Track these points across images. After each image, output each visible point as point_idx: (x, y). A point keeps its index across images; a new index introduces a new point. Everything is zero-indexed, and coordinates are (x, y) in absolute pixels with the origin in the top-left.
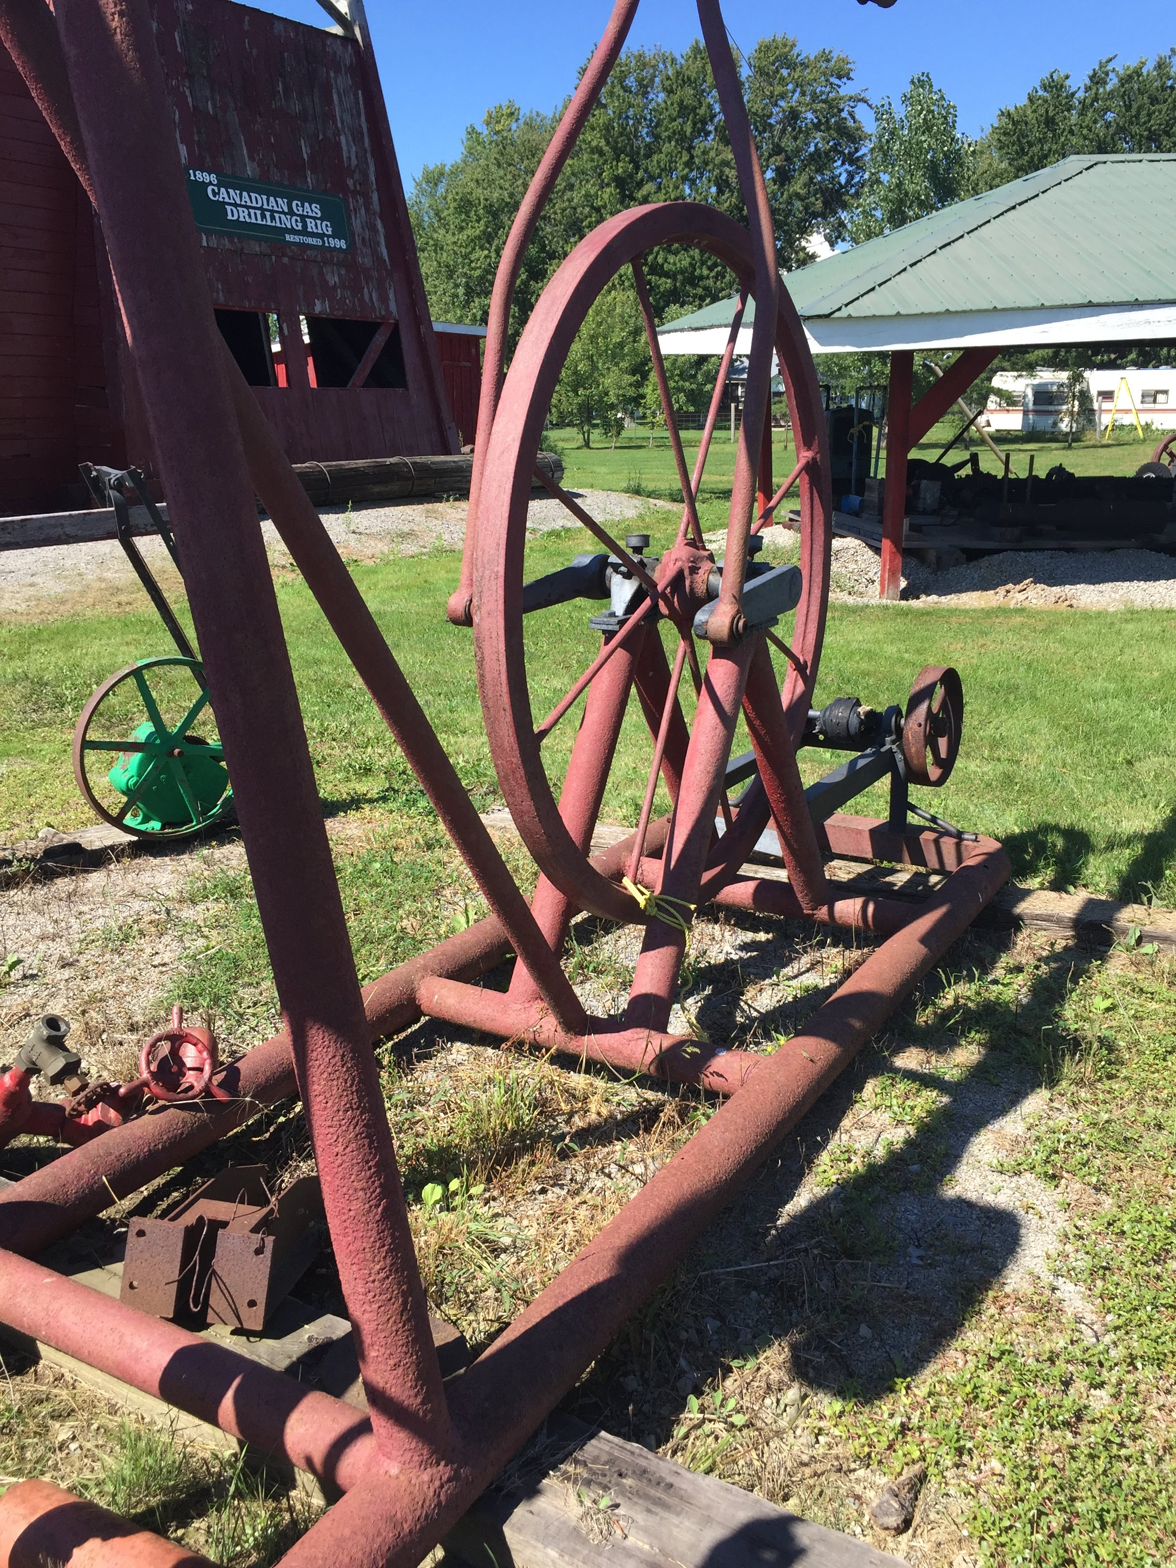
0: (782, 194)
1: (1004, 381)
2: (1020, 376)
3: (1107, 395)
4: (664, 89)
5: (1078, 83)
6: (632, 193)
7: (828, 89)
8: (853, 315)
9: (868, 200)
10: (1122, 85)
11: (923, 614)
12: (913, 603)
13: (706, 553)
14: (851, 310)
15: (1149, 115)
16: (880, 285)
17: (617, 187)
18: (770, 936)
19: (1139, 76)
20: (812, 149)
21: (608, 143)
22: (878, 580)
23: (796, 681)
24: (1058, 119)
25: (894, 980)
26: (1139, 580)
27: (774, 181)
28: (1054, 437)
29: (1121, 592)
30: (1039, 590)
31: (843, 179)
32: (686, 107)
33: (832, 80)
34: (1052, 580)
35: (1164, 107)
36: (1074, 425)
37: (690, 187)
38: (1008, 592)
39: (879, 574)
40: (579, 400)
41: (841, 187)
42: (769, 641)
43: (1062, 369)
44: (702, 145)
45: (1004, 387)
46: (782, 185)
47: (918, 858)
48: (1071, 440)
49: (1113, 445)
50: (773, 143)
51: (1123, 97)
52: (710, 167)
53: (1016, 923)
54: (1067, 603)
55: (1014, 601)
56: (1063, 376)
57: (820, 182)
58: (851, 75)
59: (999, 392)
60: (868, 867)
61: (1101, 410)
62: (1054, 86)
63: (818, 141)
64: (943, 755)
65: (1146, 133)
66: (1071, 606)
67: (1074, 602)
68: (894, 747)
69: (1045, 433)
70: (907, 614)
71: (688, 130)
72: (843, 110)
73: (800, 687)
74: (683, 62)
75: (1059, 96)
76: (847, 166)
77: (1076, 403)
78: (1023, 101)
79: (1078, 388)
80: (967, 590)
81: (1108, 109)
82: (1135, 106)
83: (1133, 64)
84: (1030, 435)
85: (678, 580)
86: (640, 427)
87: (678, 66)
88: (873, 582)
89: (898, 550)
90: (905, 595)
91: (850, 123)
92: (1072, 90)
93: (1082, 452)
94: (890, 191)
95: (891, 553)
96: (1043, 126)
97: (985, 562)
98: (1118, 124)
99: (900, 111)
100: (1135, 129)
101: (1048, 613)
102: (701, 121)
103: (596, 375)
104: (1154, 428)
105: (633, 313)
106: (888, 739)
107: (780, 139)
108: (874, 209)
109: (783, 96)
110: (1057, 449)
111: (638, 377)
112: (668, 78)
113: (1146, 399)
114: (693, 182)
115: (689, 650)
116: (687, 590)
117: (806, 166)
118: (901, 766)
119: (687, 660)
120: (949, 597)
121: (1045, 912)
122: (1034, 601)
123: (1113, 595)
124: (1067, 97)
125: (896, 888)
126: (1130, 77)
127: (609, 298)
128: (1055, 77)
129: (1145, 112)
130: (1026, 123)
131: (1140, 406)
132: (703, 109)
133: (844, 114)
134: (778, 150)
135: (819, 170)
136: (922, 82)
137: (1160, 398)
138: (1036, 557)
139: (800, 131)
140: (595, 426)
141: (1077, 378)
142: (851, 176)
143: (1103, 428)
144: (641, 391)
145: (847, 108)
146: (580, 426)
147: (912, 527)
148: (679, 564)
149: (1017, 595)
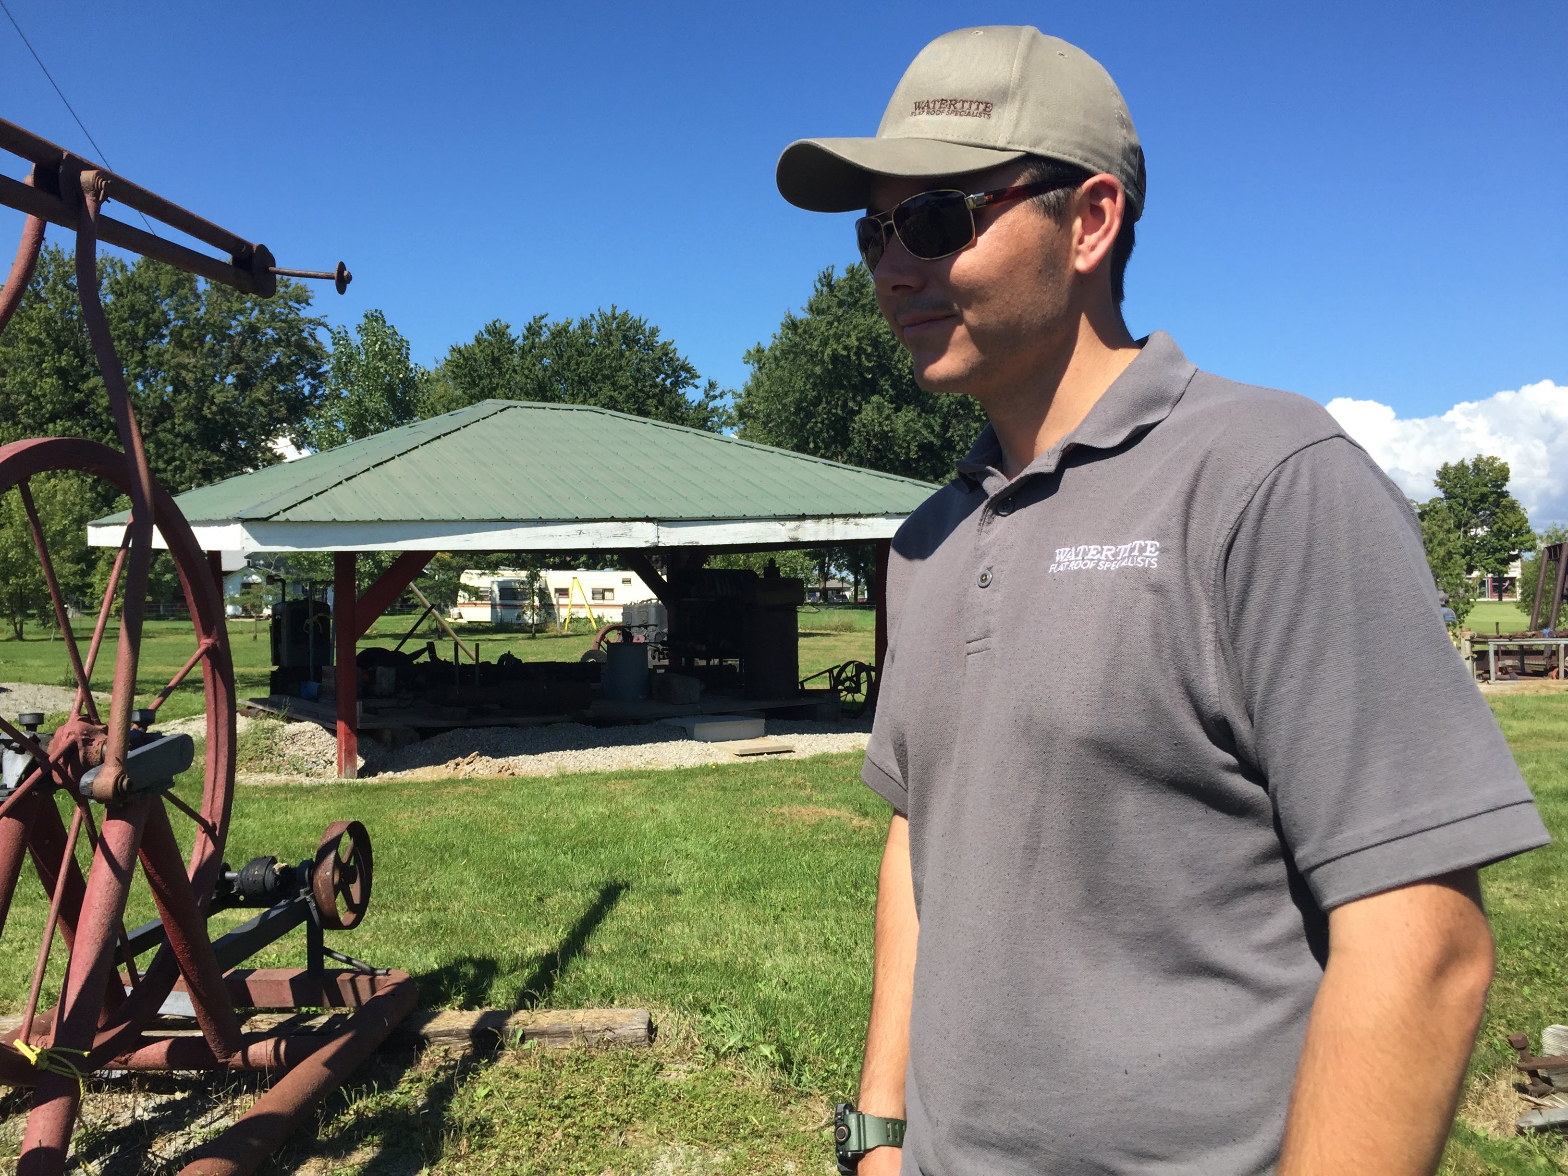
0: (244, 399)
1: (470, 578)
2: (484, 574)
3: (563, 592)
4: (114, 292)
5: (517, 332)
6: (76, 384)
7: (287, 311)
8: (292, 519)
9: (329, 412)
10: (554, 338)
11: (376, 789)
12: (370, 780)
13: (101, 727)
14: (289, 515)
15: (578, 364)
16: (317, 495)
17: (59, 378)
18: (186, 1095)
19: (566, 333)
20: (274, 361)
21: (49, 335)
22: (336, 761)
23: (205, 842)
24: (502, 359)
25: (296, 1100)
26: (571, 750)
27: (235, 386)
28: (521, 628)
29: (556, 760)
30: (484, 761)
31: (307, 390)
32: (138, 311)
33: (290, 303)
34: (497, 752)
35: (589, 359)
36: (536, 618)
37: (143, 385)
38: (457, 764)
39: (337, 755)
40: (10, 589)
41: (305, 397)
42: (164, 799)
43: (521, 569)
44: (156, 347)
45: (470, 583)
46: (243, 390)
47: (338, 1001)
48: (536, 631)
49: (571, 635)
50: (233, 352)
51: (555, 348)
52: (166, 367)
53: (422, 1043)
54: (509, 772)
55: (463, 773)
56: (523, 575)
57: (283, 392)
58: (310, 301)
59: (466, 588)
60: (288, 1016)
61: (559, 605)
62: (497, 332)
63: (277, 355)
64: (357, 900)
65: (576, 378)
66: (513, 774)
67: (516, 771)
68: (307, 897)
69: (512, 624)
70: (361, 790)
71: (141, 332)
72: (303, 331)
73: (210, 848)
74: (134, 269)
75: (501, 341)
76: (310, 380)
77: (536, 599)
78: (471, 342)
79: (536, 585)
80: (420, 765)
81: (543, 356)
82: (565, 356)
83: (562, 322)
84: (498, 627)
85: (71, 752)
86: (88, 618)
87: (129, 273)
88: (331, 763)
89: (353, 731)
90: (362, 773)
91: (311, 343)
92: (513, 337)
93: (544, 642)
94: (351, 406)
95: (346, 734)
96: (490, 364)
97: (437, 739)
98: (553, 369)
99: (356, 339)
100: (567, 374)
101: (491, 781)
102: (153, 325)
103: (31, 562)
104: (605, 620)
105: (78, 501)
106: (302, 890)
107: (240, 349)
108: (336, 420)
109: (241, 312)
110: (523, 639)
111: (83, 566)
112: (118, 282)
113: (596, 596)
114: (146, 381)
115: (85, 816)
116: (81, 759)
117: (267, 375)
118: (315, 913)
119: (83, 823)
120: (404, 773)
121: (446, 1028)
122: (481, 772)
123: (550, 763)
124: (508, 343)
125: (315, 1030)
126: (559, 332)
127: (48, 486)
128: (497, 325)
129: (574, 362)
130: (475, 360)
131: (592, 602)
132: (157, 314)
133: (305, 334)
134: (237, 359)
135: (282, 381)
136: (375, 318)
137: (607, 594)
138: (484, 733)
139: (260, 345)
140: (32, 616)
141: (534, 577)
142: (314, 389)
143: (562, 620)
144: (88, 580)
145: (307, 330)
146: (12, 616)
147: (366, 710)
148: (72, 737)
149: (466, 767)
